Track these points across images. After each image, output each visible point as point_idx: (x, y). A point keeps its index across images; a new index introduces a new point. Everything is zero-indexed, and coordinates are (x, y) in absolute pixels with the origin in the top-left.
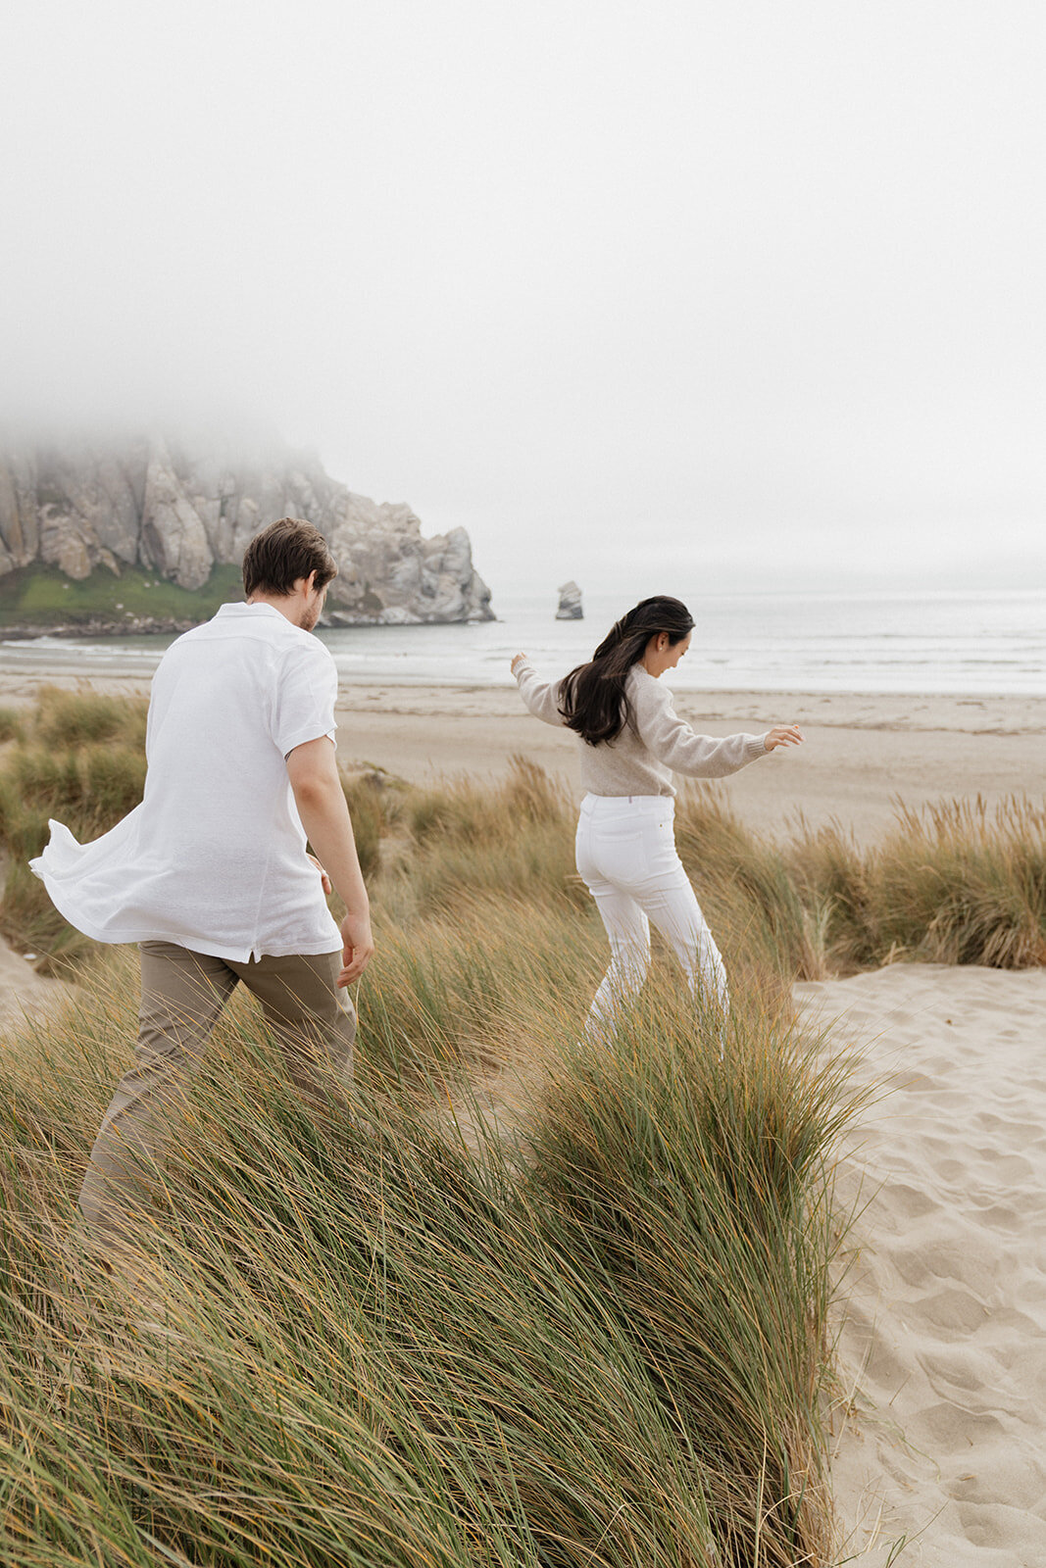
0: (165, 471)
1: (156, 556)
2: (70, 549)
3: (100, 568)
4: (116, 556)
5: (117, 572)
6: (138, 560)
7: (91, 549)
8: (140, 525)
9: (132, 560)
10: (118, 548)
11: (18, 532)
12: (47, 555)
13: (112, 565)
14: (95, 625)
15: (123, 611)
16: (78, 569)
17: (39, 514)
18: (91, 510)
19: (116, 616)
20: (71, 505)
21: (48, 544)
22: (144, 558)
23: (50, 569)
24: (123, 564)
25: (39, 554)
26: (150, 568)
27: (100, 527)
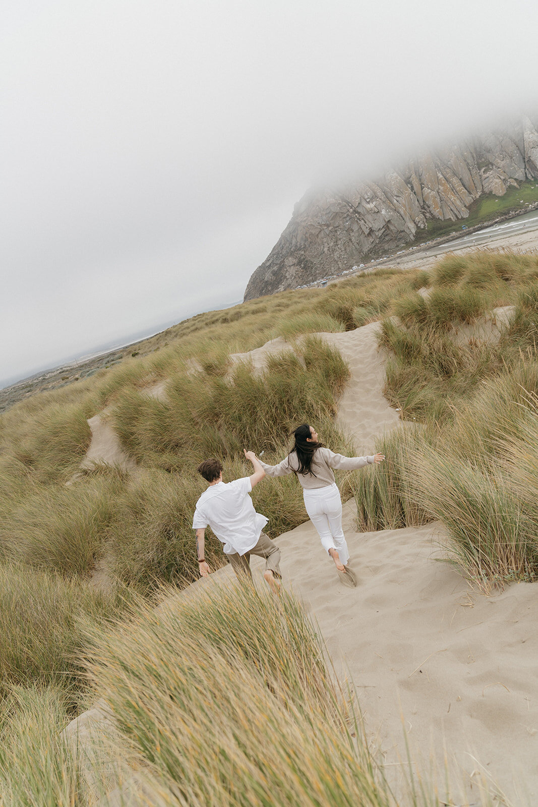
0: (532, 133)
1: (534, 173)
2: (496, 184)
3: (511, 188)
4: (516, 179)
5: (518, 187)
6: (527, 178)
7: (505, 180)
8: (525, 162)
9: (523, 179)
10: (516, 177)
11: (473, 184)
12: (486, 190)
13: (515, 184)
14: (512, 213)
15: (524, 203)
16: (500, 192)
17: (480, 174)
18: (501, 164)
19: (520, 206)
20: (492, 165)
21: (485, 185)
22: (529, 176)
23: (488, 196)
24: (519, 182)
25: (483, 191)
26: (533, 180)
27: (507, 170)
